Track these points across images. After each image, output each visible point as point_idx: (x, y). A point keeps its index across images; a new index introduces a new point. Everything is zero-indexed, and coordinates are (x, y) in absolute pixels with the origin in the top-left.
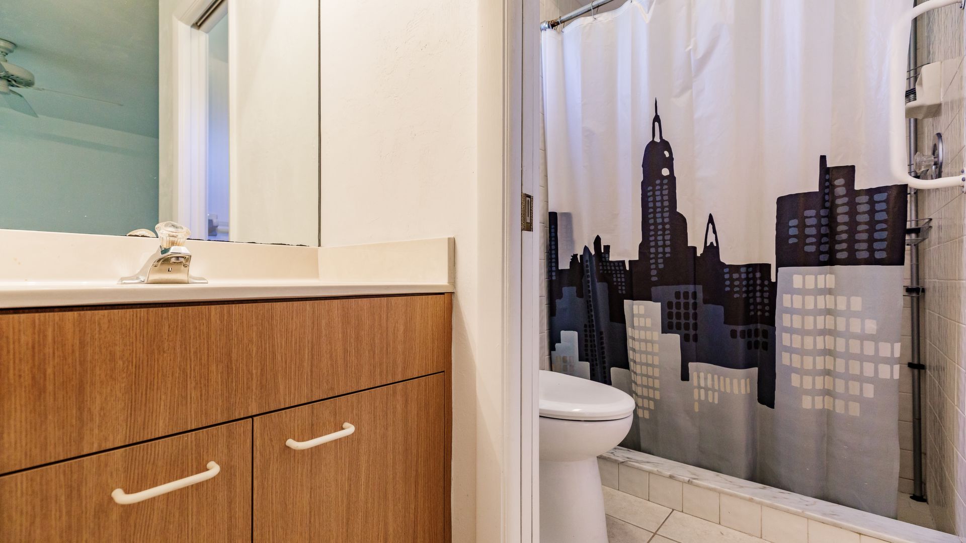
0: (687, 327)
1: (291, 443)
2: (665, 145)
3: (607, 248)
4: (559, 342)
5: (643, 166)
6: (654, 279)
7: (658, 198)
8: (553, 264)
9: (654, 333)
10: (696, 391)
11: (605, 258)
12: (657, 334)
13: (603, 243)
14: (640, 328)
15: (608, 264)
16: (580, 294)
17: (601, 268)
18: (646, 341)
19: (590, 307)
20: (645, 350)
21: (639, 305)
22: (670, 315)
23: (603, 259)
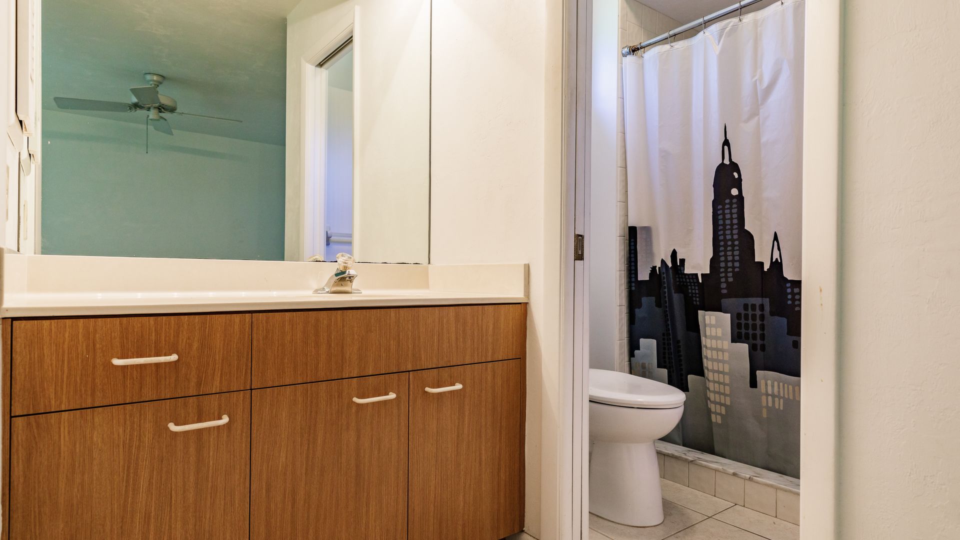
0: (754, 337)
1: (428, 389)
2: (734, 167)
3: (683, 261)
4: (639, 349)
5: (714, 186)
6: (725, 291)
7: (728, 216)
8: (633, 276)
9: (724, 342)
10: (764, 398)
11: (681, 270)
12: (727, 343)
13: (679, 257)
14: (712, 338)
15: (683, 276)
16: (659, 304)
17: (678, 280)
18: (717, 350)
19: (668, 316)
20: (717, 358)
21: (710, 315)
22: (739, 326)
23: (679, 272)
